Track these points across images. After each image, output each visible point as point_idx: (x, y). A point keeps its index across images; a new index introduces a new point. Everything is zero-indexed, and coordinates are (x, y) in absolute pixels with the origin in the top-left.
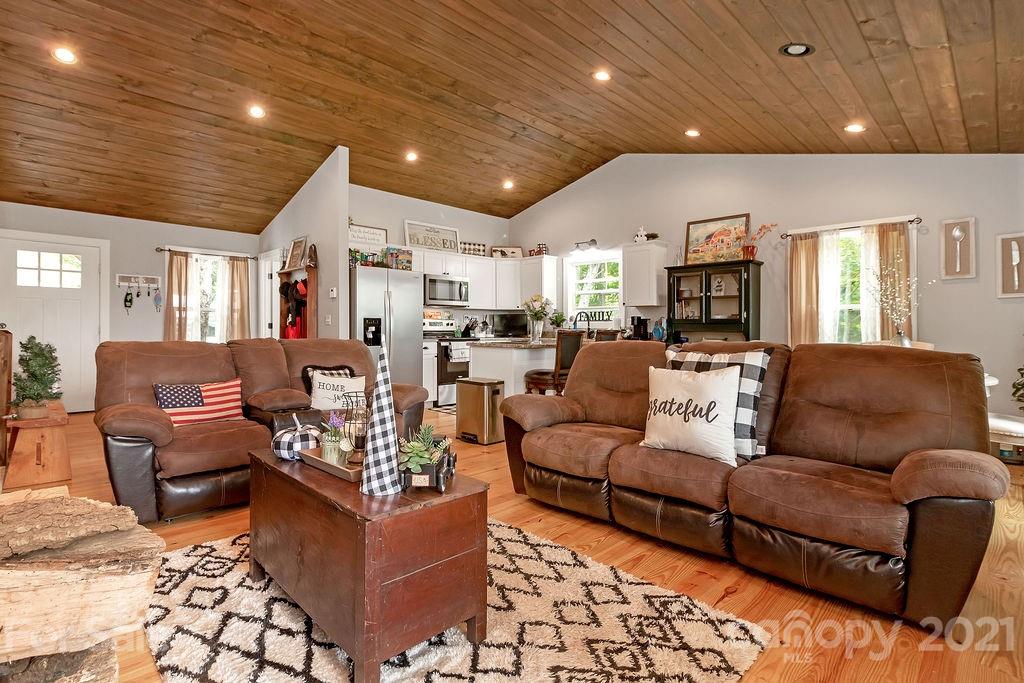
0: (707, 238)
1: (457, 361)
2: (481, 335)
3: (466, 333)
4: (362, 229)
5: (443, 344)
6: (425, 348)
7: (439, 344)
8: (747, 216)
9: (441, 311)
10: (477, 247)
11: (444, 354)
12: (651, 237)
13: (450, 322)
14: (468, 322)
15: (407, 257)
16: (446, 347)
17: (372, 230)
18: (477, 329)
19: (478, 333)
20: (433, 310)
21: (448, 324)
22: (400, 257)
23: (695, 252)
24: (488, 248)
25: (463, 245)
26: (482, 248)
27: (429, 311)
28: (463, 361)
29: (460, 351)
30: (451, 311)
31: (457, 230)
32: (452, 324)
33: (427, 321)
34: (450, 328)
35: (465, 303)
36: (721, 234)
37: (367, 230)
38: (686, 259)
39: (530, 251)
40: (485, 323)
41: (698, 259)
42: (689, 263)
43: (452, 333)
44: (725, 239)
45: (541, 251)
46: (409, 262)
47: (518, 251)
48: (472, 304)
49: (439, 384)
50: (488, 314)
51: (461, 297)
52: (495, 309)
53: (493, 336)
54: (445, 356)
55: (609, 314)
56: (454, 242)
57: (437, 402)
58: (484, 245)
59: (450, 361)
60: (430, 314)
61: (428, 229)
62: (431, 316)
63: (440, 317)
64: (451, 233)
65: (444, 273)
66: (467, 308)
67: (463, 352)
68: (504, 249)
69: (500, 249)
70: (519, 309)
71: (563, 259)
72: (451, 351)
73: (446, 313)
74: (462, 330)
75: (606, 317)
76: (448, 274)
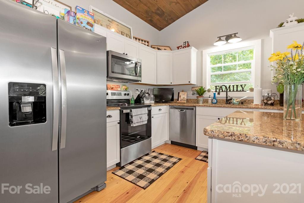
1: (137, 125)
2: (147, 102)
3: (139, 101)
5: (125, 111)
6: (110, 116)
7: (121, 112)
9: (120, 84)
10: (144, 42)
11: (126, 119)
13: (127, 93)
14: (139, 93)
15: (89, 19)
16: (128, 114)
18: (145, 98)
20: (114, 84)
21: (125, 95)
26: (146, 43)
27: (111, 84)
28: (142, 124)
29: (139, 117)
31: (131, 28)
32: (128, 95)
33: (109, 92)
34: (126, 97)
35: (139, 79)
39: (178, 47)
43: (128, 101)
46: (91, 25)
47: (168, 49)
49: (121, 148)
51: (136, 74)
52: (156, 84)
53: (154, 102)
54: (126, 121)
55: (243, 86)
56: (129, 36)
57: (120, 163)
58: (148, 42)
59: (132, 125)
60: (112, 86)
61: (110, 20)
62: (113, 88)
63: (119, 89)
64: (127, 29)
65: (124, 53)
66: (140, 82)
67: (142, 117)
68: (158, 47)
69: (157, 47)
70: (172, 84)
71: (202, 52)
72: (132, 116)
73: (124, 85)
74: (135, 99)
75: (240, 88)
76: (127, 54)
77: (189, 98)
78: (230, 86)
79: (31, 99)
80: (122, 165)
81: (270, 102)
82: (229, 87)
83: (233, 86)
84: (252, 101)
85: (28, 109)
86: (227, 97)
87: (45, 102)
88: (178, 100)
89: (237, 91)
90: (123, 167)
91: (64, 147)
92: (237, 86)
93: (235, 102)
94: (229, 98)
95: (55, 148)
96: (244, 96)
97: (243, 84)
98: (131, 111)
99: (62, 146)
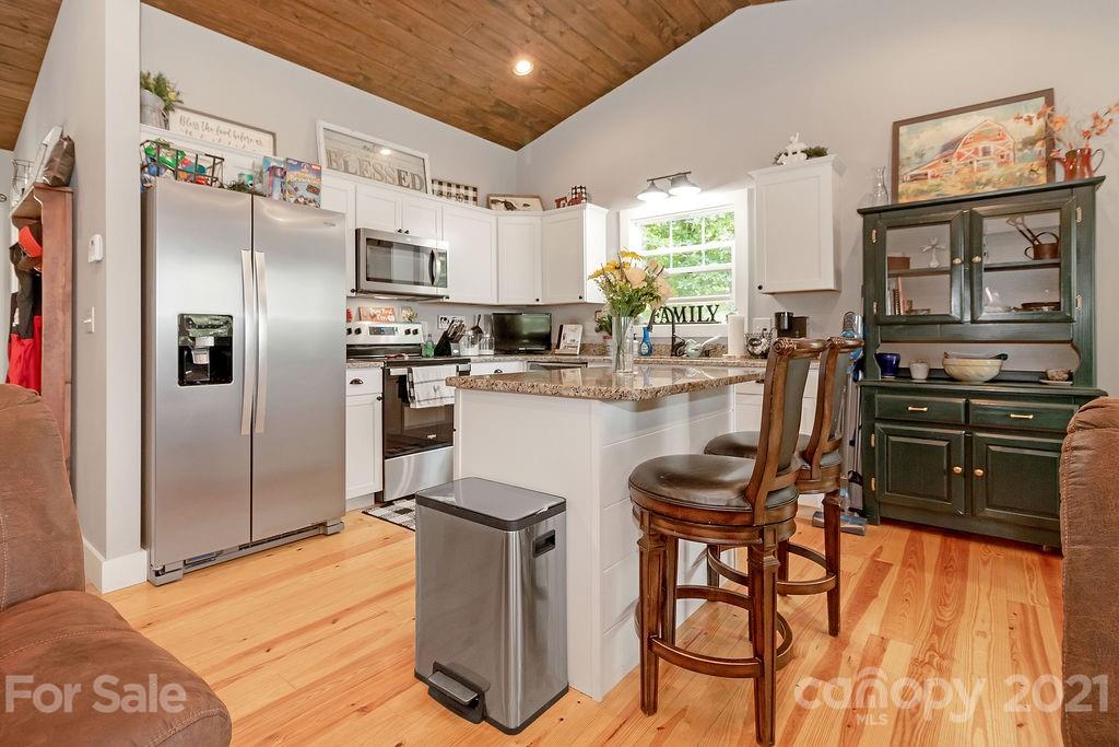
0: (945, 148)
1: (425, 405)
2: (471, 352)
3: (444, 349)
4: (213, 124)
5: (395, 372)
6: (356, 382)
7: (386, 373)
8: (1049, 95)
9: (396, 306)
10: (462, 191)
11: (398, 392)
12: (816, 153)
13: (412, 327)
14: (445, 326)
15: (311, 179)
16: (402, 380)
17: (239, 130)
18: (464, 340)
19: (465, 349)
20: (378, 305)
21: (408, 332)
22: (291, 176)
23: (915, 178)
24: (481, 196)
25: (436, 187)
26: (471, 193)
27: (370, 307)
28: (438, 404)
29: (431, 386)
30: (415, 305)
31: (425, 156)
32: (416, 332)
33: (365, 325)
34: (411, 339)
35: (439, 291)
36: (979, 136)
37: (225, 126)
38: (895, 194)
39: (558, 202)
40: (477, 330)
41: (922, 192)
42: (903, 200)
43: (417, 349)
44: (993, 146)
45: (578, 198)
46: (315, 190)
47: (535, 203)
48: (455, 292)
49: (385, 458)
50: (483, 312)
51: (433, 279)
52: (496, 303)
53: (492, 352)
54: (399, 396)
55: (713, 309)
56: (420, 178)
57: (382, 493)
58: (475, 189)
59: (412, 406)
60: (372, 311)
61: (368, 145)
62: (375, 315)
63: (392, 318)
64: (414, 160)
65: (400, 231)
66: (445, 300)
67: (439, 388)
68: (508, 199)
69: (502, 199)
70: (540, 303)
71: (618, 214)
72: (412, 385)
73: (406, 308)
74: (436, 343)
75: (706, 315)
76: (407, 232)
77: (587, 341)
78: (683, 308)
79: (210, 342)
80: (387, 499)
81: (758, 350)
82: (683, 312)
83: (692, 308)
84: (724, 349)
85: (203, 359)
86: (674, 338)
87: (230, 348)
88: (558, 347)
89: (700, 320)
90: (390, 503)
91: (262, 431)
92: (700, 308)
93: (690, 350)
94: (678, 341)
95: (246, 431)
96: (712, 334)
97: (713, 303)
98: (410, 371)
99: (259, 429)
